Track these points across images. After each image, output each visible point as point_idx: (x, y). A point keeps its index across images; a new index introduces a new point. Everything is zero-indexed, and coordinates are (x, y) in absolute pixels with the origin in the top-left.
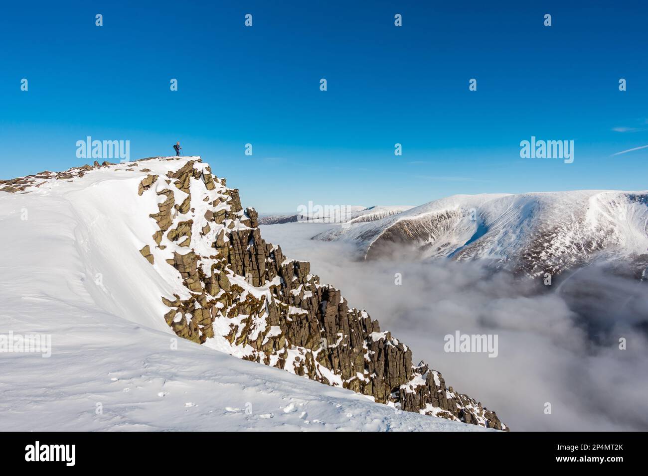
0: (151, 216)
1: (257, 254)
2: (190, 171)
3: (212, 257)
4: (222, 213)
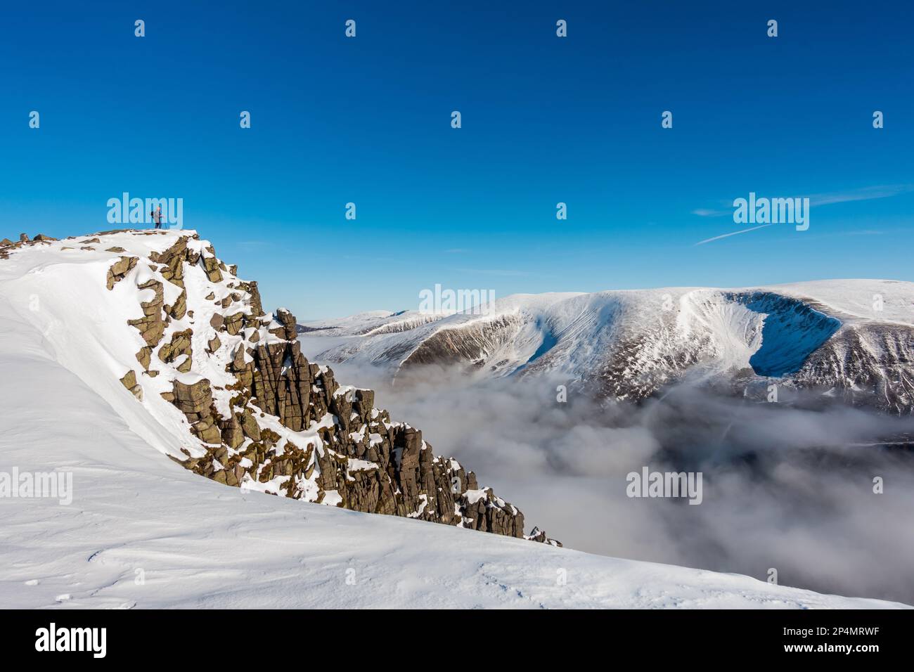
0: (131, 323)
1: (298, 381)
2: (183, 253)
3: (228, 387)
4: (238, 317)
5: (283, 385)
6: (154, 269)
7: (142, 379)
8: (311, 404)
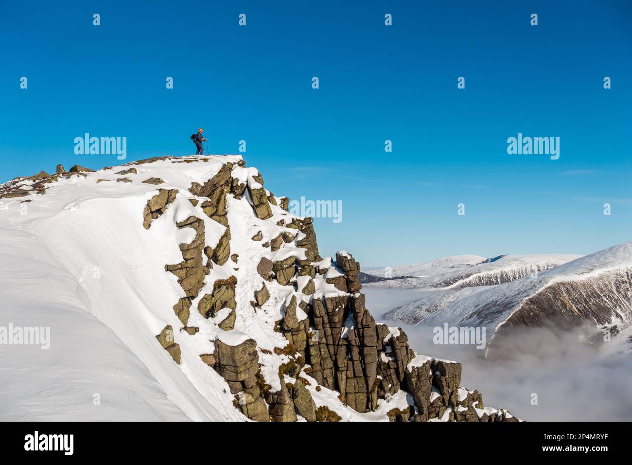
0: (169, 268)
1: (362, 346)
2: (227, 183)
3: (278, 351)
4: (290, 262)
5: (343, 350)
6: (194, 203)
7: (180, 337)
8: (379, 377)
